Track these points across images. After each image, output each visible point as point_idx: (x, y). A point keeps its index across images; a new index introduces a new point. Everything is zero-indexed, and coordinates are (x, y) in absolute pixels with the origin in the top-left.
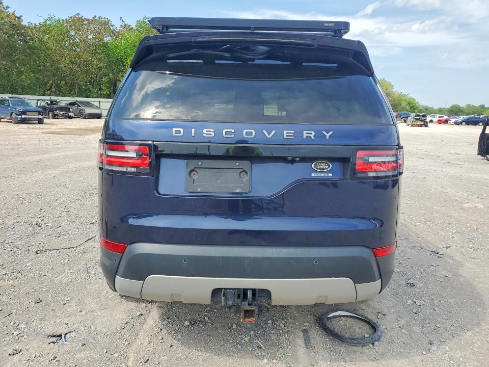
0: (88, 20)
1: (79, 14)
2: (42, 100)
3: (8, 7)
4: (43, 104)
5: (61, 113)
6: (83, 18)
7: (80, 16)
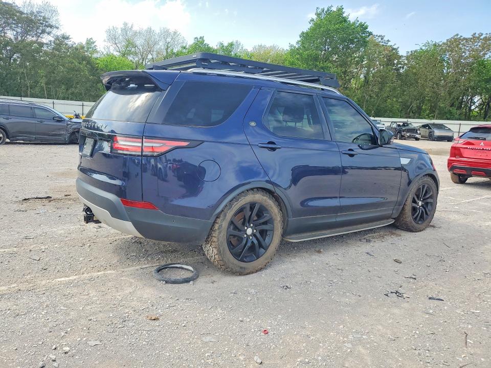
0: (466, 39)
1: (457, 35)
2: (395, 122)
3: (388, 41)
4: (394, 126)
5: (408, 134)
6: (462, 38)
7: (459, 36)
